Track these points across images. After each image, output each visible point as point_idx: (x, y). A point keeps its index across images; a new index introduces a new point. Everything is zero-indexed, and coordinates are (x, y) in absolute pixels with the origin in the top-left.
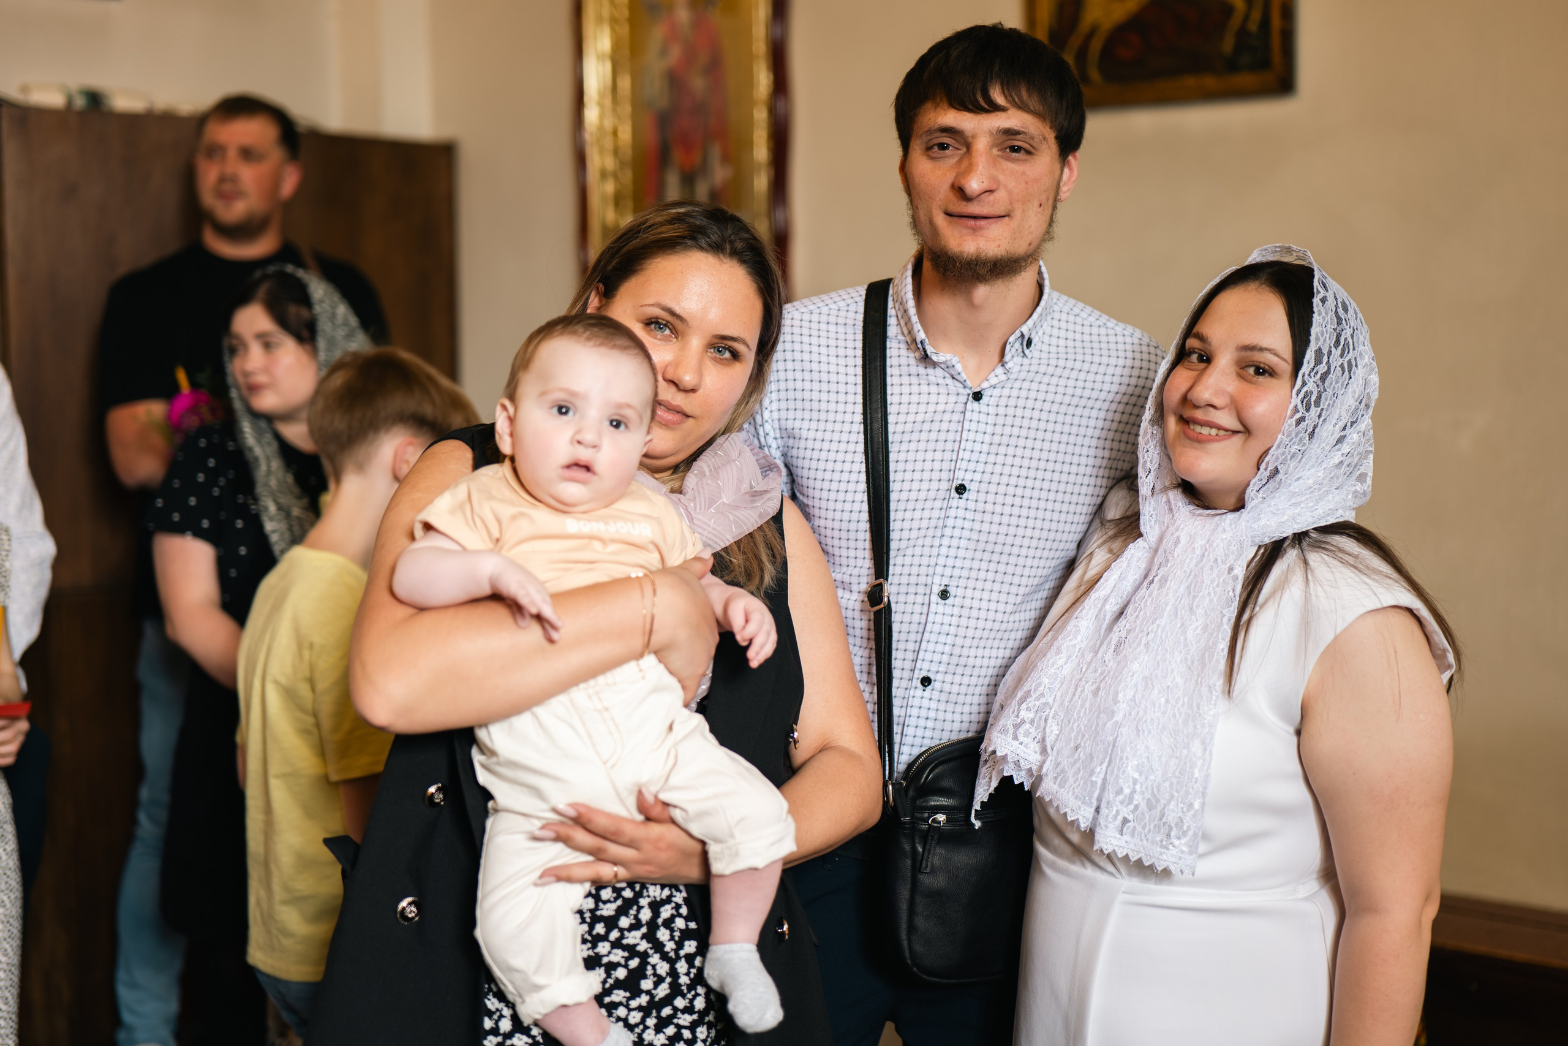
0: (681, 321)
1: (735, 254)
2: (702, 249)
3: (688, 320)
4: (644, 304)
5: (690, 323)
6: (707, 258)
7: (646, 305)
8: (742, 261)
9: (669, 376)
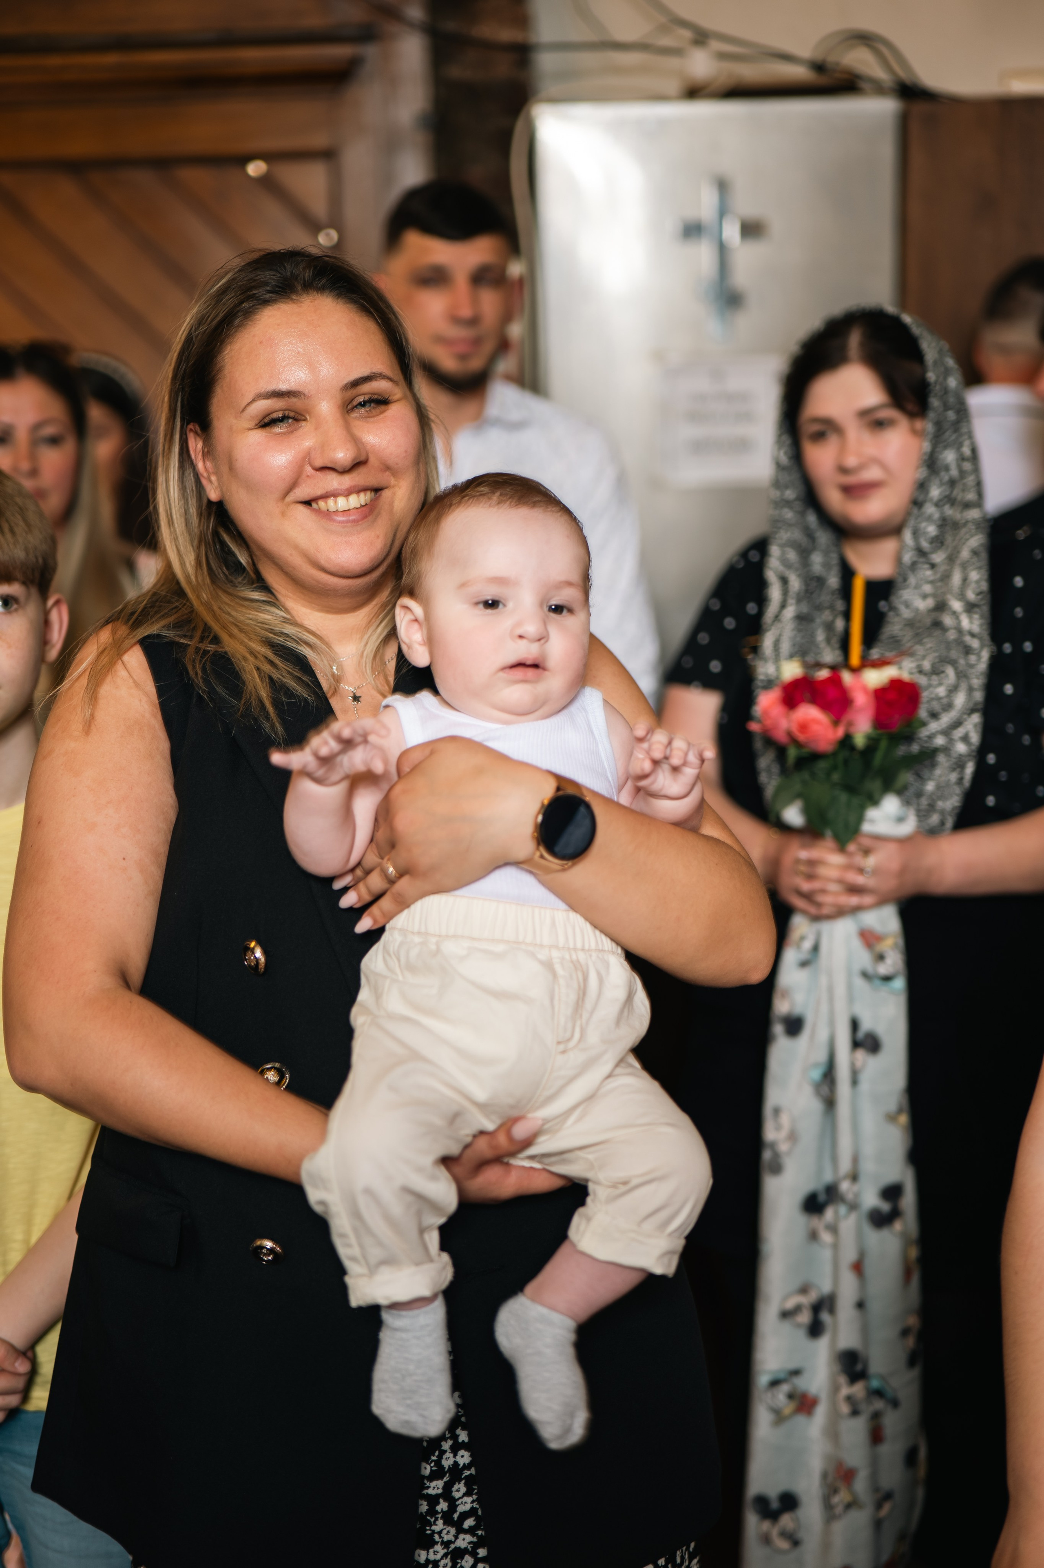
0: (295, 397)
1: (308, 286)
2: (266, 302)
3: (301, 389)
4: (243, 406)
5: (306, 392)
6: (279, 308)
7: (249, 404)
8: (321, 289)
9: (319, 463)
